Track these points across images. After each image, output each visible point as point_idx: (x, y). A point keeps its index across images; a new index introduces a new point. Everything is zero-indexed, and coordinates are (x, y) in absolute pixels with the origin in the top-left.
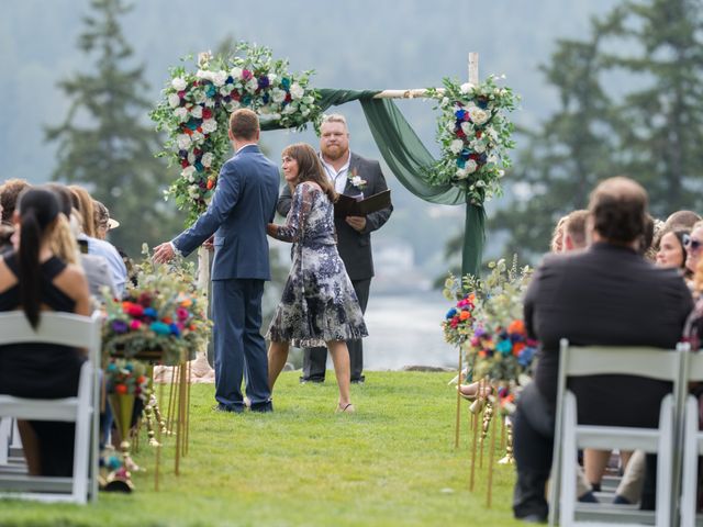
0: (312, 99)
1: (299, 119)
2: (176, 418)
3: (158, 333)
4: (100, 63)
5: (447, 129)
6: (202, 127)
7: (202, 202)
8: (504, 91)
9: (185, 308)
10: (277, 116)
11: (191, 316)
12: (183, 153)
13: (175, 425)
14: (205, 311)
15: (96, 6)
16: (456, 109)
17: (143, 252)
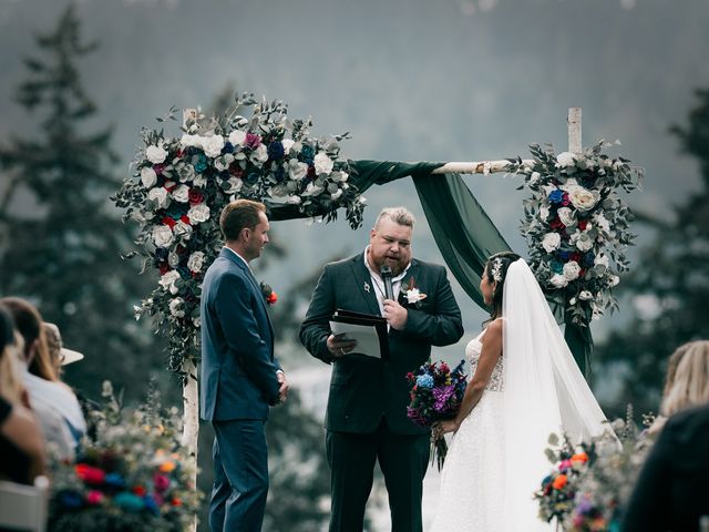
0: (345, 176)
1: (327, 203)
3: (126, 509)
4: (48, 126)
5: (540, 220)
6: (189, 215)
7: (190, 323)
8: (619, 163)
9: (165, 473)
10: (296, 199)
11: (174, 484)
12: (162, 253)
14: (194, 478)
15: (44, 43)
16: (550, 188)
17: (105, 394)
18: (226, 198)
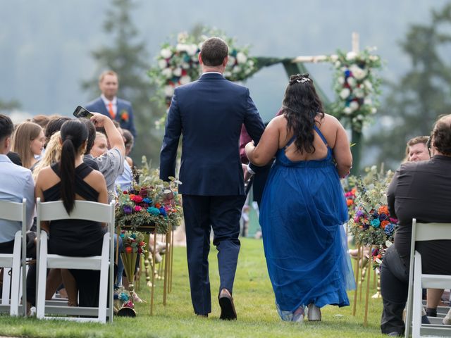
0: (251, 63)
1: (243, 76)
2: (164, 268)
3: (152, 214)
5: (339, 83)
6: (181, 82)
8: (375, 58)
10: (229, 74)
12: (169, 98)
13: (163, 273)
16: (344, 69)
17: (143, 162)
18: (198, 73)
